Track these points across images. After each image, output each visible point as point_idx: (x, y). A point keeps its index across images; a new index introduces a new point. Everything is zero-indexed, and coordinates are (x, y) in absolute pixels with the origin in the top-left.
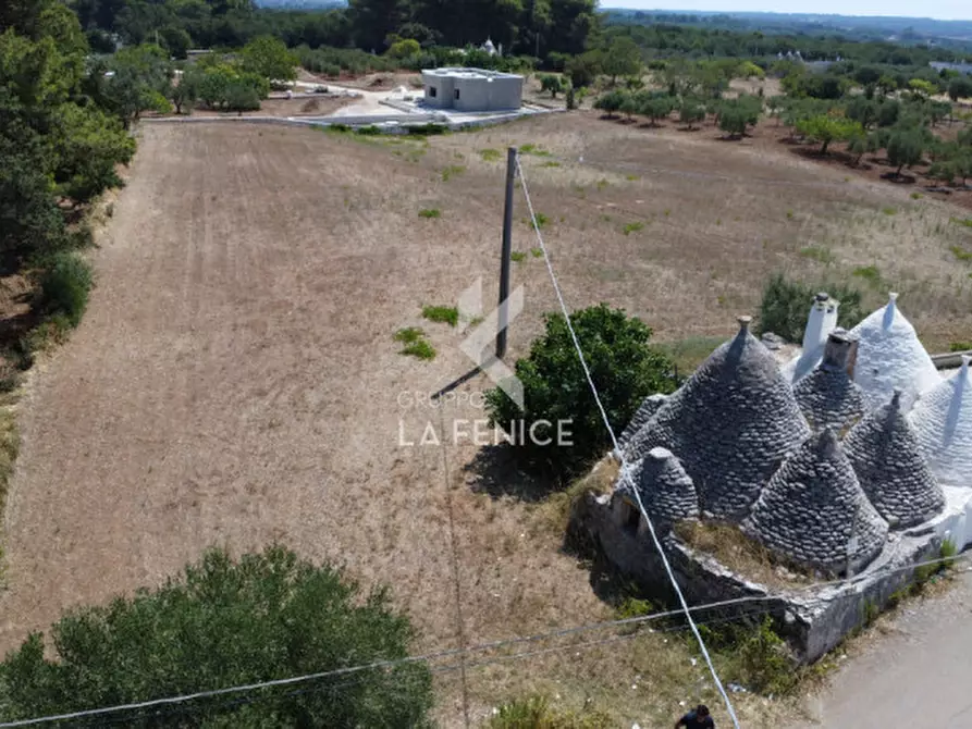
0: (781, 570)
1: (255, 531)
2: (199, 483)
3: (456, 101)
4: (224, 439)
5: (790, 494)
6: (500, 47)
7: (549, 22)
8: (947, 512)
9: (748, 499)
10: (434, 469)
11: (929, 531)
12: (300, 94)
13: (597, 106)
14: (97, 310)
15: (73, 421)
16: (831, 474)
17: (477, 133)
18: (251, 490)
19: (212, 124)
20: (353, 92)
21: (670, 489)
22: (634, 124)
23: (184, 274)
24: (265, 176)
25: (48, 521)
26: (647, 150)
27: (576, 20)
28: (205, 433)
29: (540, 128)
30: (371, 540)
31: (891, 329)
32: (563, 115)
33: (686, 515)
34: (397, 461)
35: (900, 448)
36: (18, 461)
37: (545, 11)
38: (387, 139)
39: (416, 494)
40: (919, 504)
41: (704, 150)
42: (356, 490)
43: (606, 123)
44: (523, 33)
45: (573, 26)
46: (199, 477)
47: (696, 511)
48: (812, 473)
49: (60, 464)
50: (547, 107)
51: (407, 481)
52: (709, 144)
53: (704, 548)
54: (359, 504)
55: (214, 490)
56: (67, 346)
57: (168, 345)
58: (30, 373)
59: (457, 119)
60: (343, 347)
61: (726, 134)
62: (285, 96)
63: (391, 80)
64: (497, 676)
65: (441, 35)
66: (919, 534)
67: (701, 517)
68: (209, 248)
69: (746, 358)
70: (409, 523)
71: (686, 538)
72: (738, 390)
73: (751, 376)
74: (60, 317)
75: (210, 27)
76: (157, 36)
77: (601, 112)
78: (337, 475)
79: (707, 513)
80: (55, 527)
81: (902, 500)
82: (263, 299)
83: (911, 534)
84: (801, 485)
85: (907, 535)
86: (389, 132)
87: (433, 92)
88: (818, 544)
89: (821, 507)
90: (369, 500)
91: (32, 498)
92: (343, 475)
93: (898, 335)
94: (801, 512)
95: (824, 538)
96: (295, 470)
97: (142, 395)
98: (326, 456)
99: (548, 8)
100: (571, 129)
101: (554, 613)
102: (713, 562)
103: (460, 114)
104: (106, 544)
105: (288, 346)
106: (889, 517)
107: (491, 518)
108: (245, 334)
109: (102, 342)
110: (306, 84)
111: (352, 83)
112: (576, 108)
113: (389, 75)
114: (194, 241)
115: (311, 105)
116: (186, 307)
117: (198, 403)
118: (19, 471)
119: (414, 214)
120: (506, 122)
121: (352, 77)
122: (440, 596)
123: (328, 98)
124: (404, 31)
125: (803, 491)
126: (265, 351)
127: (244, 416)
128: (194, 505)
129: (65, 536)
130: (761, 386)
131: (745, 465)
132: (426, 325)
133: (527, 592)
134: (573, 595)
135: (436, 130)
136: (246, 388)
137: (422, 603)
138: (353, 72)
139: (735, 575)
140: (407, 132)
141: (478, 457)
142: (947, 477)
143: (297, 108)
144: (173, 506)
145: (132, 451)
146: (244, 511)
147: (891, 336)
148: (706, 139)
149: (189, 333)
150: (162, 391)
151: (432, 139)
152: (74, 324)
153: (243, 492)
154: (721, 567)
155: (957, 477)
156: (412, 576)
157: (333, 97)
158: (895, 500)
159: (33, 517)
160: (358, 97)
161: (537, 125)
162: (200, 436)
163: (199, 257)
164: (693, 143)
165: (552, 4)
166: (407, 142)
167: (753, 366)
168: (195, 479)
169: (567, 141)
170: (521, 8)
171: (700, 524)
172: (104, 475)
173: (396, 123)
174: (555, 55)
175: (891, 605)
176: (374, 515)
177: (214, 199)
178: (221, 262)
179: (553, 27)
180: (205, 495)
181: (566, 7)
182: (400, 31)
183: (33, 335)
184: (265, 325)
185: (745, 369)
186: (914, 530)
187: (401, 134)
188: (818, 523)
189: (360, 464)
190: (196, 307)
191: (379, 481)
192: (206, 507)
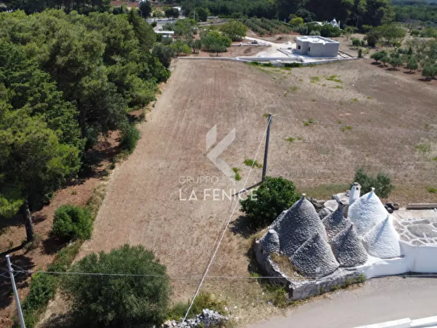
0: (295, 273)
1: (161, 233)
2: (151, 215)
3: (308, 52)
4: (163, 202)
5: (304, 251)
6: (339, 22)
7: (365, 10)
8: (366, 265)
9: (293, 250)
10: (221, 222)
11: (355, 270)
12: (246, 44)
13: (372, 57)
14: (140, 147)
15: (122, 189)
16: (316, 247)
17: (314, 67)
18: (165, 219)
19: (205, 60)
20: (268, 43)
21: (272, 243)
22: (385, 68)
23: (170, 135)
24: (215, 90)
25: (108, 221)
26: (384, 83)
27: (378, 10)
28: (159, 199)
29: (343, 67)
30: (192, 241)
31: (370, 201)
32: (355, 61)
33: (275, 251)
34: (211, 217)
35: (350, 242)
36: (104, 201)
37: (364, 5)
38: (274, 69)
39: (211, 230)
40: (353, 261)
41: (410, 85)
42: (194, 225)
43: (374, 66)
44: (352, 15)
45: (376, 13)
46: (152, 213)
47: (278, 251)
48: (311, 246)
49: (115, 203)
50: (350, 56)
51: (211, 224)
52: (413, 82)
53: (276, 262)
54: (194, 230)
55: (155, 218)
56: (127, 161)
57: (157, 164)
58: (113, 171)
59: (307, 60)
60: (212, 172)
61: (424, 78)
62: (239, 45)
63: (286, 38)
64: (208, 287)
65: (314, 15)
66: (350, 270)
67: (280, 253)
68: (182, 124)
69: (302, 207)
70: (206, 238)
71: (272, 258)
72: (297, 216)
73: (302, 212)
74: (126, 151)
75: (218, 7)
76: (194, 13)
77: (373, 60)
78: (191, 219)
79: (281, 252)
80: (108, 223)
81: (347, 258)
82: (193, 149)
83: (347, 270)
84: (307, 249)
85: (346, 270)
86: (276, 66)
87: (299, 47)
88: (308, 267)
89: (311, 256)
90: (197, 229)
91: (105, 213)
92: (193, 220)
93: (371, 203)
94: (305, 257)
95: (310, 266)
96: (180, 215)
97: (144, 182)
98: (191, 212)
99: (366, 4)
100: (356, 68)
101: (232, 273)
102: (277, 267)
103: (309, 58)
104: (121, 230)
105: (194, 169)
106: (341, 263)
107: (230, 241)
108: (182, 162)
109: (138, 161)
110: (250, 38)
111: (269, 38)
112: (362, 57)
113: (285, 35)
114: (179, 121)
115: (248, 51)
116: (167, 149)
117: (160, 187)
118: (103, 204)
119: (262, 114)
120: (328, 63)
121: (270, 35)
122: (204, 261)
123: (256, 46)
124: (299, 13)
125: (307, 251)
126: (187, 170)
127: (172, 194)
128: (148, 222)
129: (111, 226)
130: (304, 216)
131: (295, 239)
132: (244, 166)
133: (228, 265)
134: (241, 268)
135: (296, 65)
136: (176, 184)
137: (198, 263)
138: (271, 32)
139: (281, 272)
140: (284, 66)
141: (237, 219)
142: (372, 253)
143: (242, 51)
144: (142, 221)
145: (136, 201)
146: (161, 226)
147: (369, 202)
148: (413, 79)
149: (165, 160)
150: (151, 181)
151: (294, 69)
152: (131, 153)
153: (163, 220)
154: (279, 268)
155: (376, 254)
156: (199, 255)
157: (259, 46)
158: (345, 258)
159: (104, 220)
160: (269, 46)
161: (342, 65)
162: (157, 199)
163: (178, 128)
164: (407, 81)
165: (368, 3)
166: (283, 71)
167: (303, 209)
168: (150, 214)
169: (352, 75)
170: (353, 4)
171: (279, 255)
172: (126, 208)
173: (280, 61)
174: (365, 26)
175: (332, 290)
176: (196, 234)
177: (192, 101)
178: (184, 132)
179: (366, 13)
180: (152, 219)
181: (374, 4)
182: (296, 13)
183: (117, 157)
184: (190, 159)
185: (300, 210)
186: (349, 268)
187: (280, 67)
188: (309, 261)
189: (199, 216)
190: (170, 150)
191: (203, 223)
192: (151, 223)
